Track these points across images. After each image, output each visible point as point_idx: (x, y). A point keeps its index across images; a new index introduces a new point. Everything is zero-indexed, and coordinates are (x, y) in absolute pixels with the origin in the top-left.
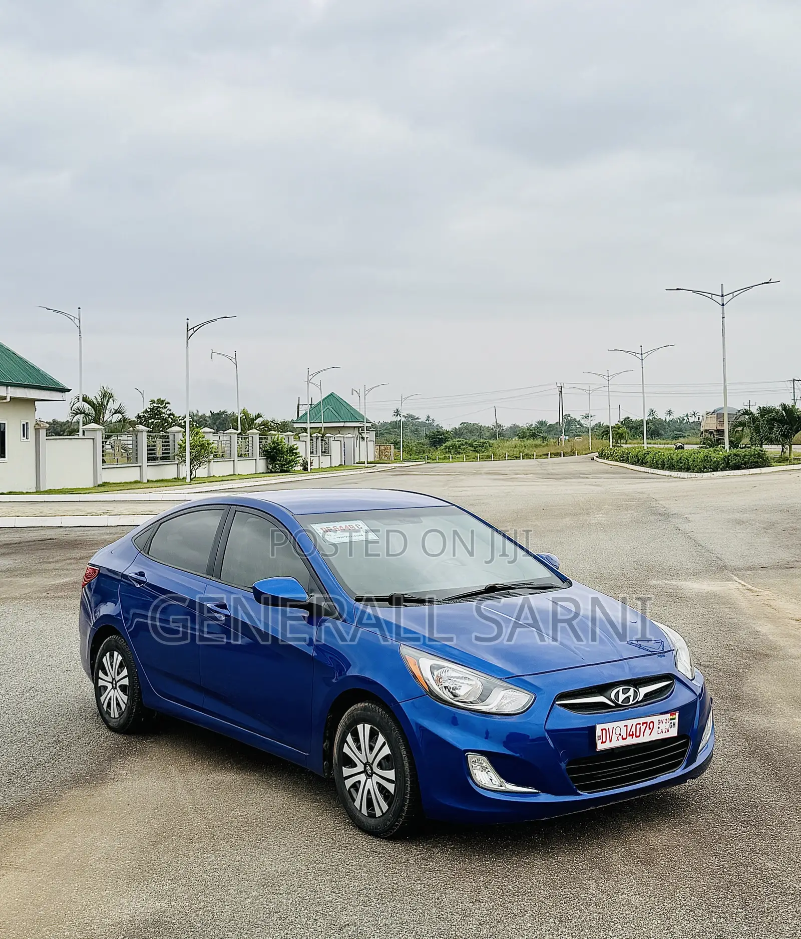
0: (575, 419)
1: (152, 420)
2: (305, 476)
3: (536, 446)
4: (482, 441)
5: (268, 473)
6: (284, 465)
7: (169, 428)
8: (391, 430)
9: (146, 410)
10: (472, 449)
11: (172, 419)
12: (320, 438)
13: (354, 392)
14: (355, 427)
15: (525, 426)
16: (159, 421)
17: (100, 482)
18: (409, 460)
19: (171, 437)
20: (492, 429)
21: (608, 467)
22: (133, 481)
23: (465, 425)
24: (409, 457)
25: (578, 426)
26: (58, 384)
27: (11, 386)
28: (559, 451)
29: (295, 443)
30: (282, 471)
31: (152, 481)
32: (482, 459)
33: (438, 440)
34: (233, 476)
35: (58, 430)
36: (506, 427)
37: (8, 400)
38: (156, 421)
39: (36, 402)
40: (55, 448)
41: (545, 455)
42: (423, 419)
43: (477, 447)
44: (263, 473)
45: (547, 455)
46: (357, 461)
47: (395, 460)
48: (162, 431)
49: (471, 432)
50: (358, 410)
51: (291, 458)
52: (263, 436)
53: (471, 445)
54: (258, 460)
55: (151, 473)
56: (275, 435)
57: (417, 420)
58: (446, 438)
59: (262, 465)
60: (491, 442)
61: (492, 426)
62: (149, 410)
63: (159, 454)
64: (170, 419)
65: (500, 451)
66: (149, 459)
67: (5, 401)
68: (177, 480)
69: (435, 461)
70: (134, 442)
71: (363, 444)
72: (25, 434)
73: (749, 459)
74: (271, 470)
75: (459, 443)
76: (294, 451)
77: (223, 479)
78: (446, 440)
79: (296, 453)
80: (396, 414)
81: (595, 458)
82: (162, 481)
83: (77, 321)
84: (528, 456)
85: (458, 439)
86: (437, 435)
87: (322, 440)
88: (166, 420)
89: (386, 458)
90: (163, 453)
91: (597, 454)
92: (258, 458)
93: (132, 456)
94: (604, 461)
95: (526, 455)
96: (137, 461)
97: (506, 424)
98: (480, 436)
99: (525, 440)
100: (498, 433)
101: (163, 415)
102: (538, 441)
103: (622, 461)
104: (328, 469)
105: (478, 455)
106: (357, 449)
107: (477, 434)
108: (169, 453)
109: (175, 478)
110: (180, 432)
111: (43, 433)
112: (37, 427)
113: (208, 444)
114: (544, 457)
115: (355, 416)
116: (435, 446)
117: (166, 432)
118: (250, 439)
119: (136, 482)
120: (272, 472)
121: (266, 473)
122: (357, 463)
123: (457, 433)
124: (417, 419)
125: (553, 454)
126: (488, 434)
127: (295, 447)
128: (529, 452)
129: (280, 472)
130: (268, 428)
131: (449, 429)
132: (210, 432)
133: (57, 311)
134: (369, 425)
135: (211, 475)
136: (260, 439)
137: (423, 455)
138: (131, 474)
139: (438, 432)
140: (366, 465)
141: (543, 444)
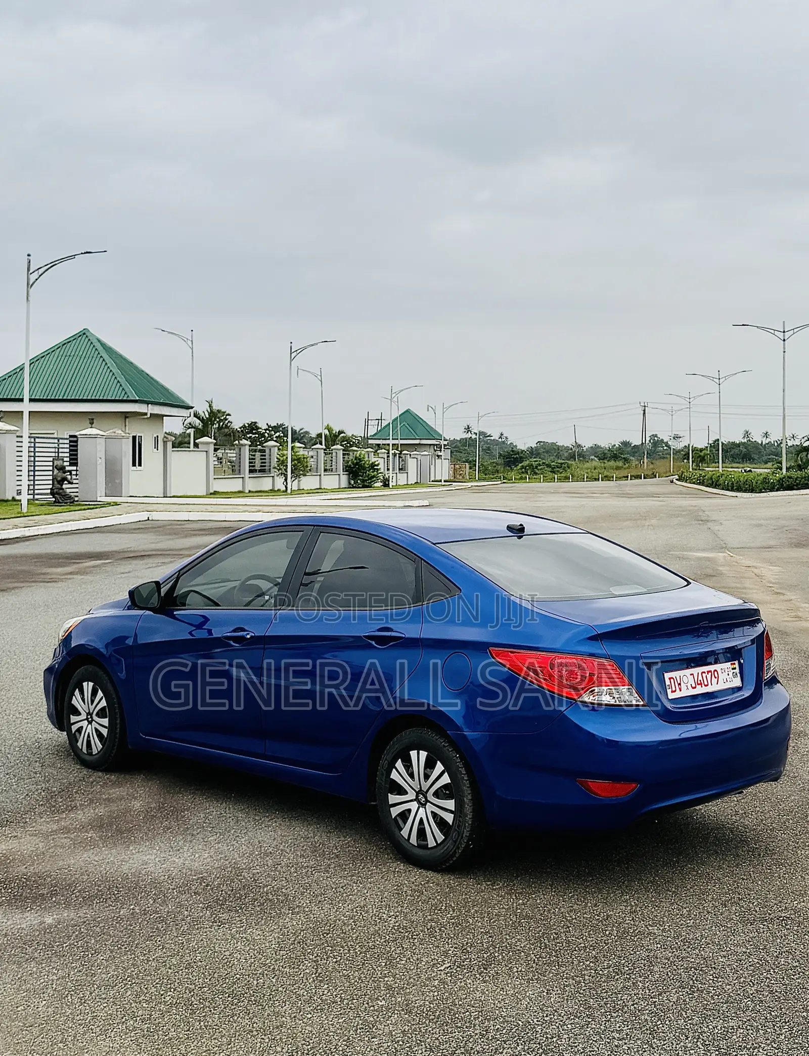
0: (662, 440)
1: (250, 435)
2: (386, 492)
3: (618, 468)
4: (560, 461)
5: (351, 488)
6: (366, 480)
7: (265, 442)
8: (461, 448)
9: (244, 425)
10: (550, 469)
11: (268, 434)
12: (398, 455)
13: (430, 408)
14: (430, 445)
15: (607, 446)
16: (257, 436)
17: (212, 491)
18: (484, 480)
19: (267, 451)
20: (571, 449)
21: (684, 490)
22: (237, 491)
23: (542, 444)
24: (485, 476)
25: (665, 448)
26: (183, 402)
27: (151, 404)
28: (639, 474)
29: (376, 459)
30: (364, 487)
31: (253, 492)
32: (559, 480)
33: (512, 459)
34: (319, 490)
35: (180, 443)
36: (587, 447)
37: (149, 416)
38: (254, 436)
39: (164, 418)
40: (178, 458)
41: (624, 477)
42: (496, 436)
43: (555, 468)
44: (345, 488)
45: (627, 477)
46: (432, 479)
47: (470, 479)
48: (259, 445)
49: (547, 452)
50: (434, 427)
51: (373, 474)
52: (346, 451)
53: (549, 466)
54: (341, 475)
55: (252, 484)
56: (357, 451)
57: (488, 438)
58: (521, 458)
59: (344, 479)
60: (570, 462)
61: (571, 446)
62: (247, 425)
63: (258, 467)
64: (266, 435)
65: (578, 472)
66: (251, 471)
67: (146, 417)
68: (273, 492)
69: (511, 481)
70: (238, 455)
71: (438, 461)
72: (156, 447)
73: (800, 481)
74: (353, 485)
75: (536, 463)
76: (376, 467)
77: (310, 492)
78: (521, 460)
79: (377, 469)
80: (466, 431)
81: (674, 480)
82: (260, 492)
83: (190, 343)
84: (607, 478)
85: (535, 459)
86: (512, 455)
87: (399, 457)
88: (263, 435)
89: (461, 477)
90: (261, 466)
91: (677, 477)
92: (342, 473)
93: (237, 468)
94: (684, 484)
95: (606, 477)
96: (240, 472)
97: (587, 444)
98: (558, 457)
99: (606, 461)
100: (577, 454)
101: (260, 430)
102: (620, 464)
103: (699, 484)
104: (405, 486)
105: (556, 476)
106: (432, 467)
107: (555, 454)
108: (265, 466)
109: (271, 490)
110: (275, 446)
111: (170, 445)
112: (165, 439)
113: (304, 458)
114: (624, 479)
115: (431, 433)
116: (510, 466)
117: (262, 447)
118: (334, 454)
119: (240, 492)
120: (354, 487)
121: (348, 488)
122: (432, 481)
123: (533, 452)
124: (488, 436)
125: (633, 476)
126: (566, 454)
127: (376, 463)
128: (608, 474)
129: (362, 487)
130: (350, 444)
131: (523, 448)
132: (301, 447)
133: (172, 333)
134: (446, 443)
135: (301, 488)
136: (344, 454)
137: (499, 475)
138: (234, 485)
139: (513, 451)
140: (443, 483)
141: (624, 467)
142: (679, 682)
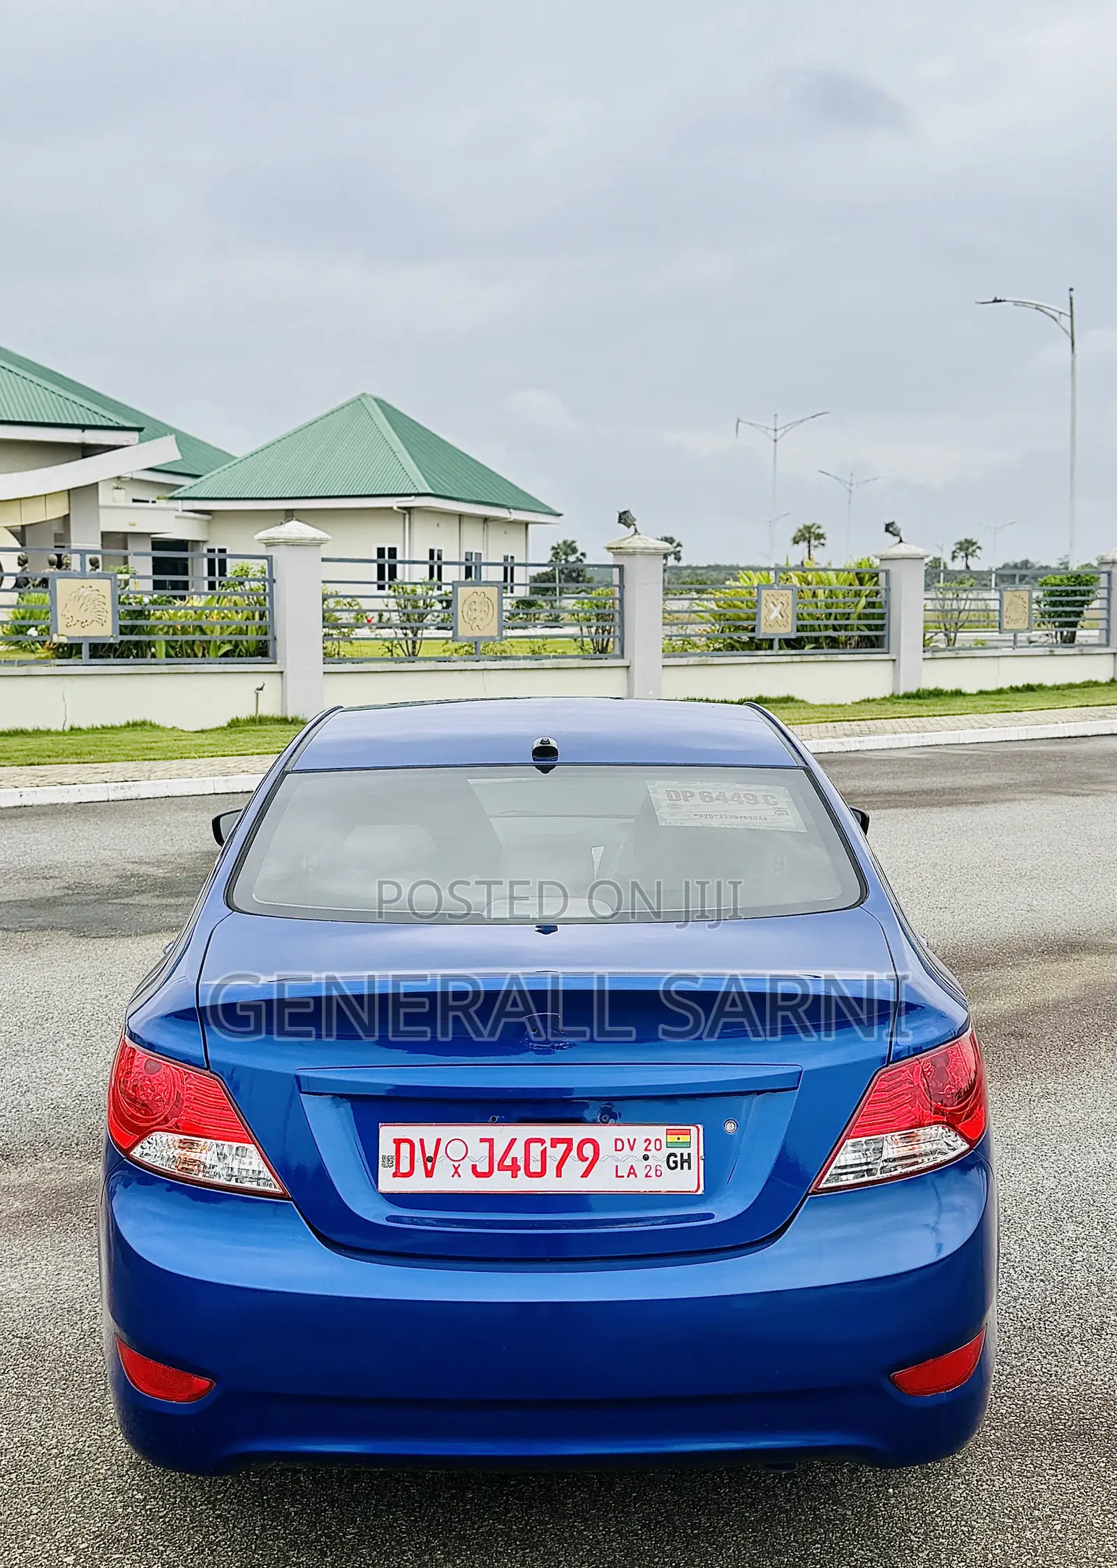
142: (430, 1153)
